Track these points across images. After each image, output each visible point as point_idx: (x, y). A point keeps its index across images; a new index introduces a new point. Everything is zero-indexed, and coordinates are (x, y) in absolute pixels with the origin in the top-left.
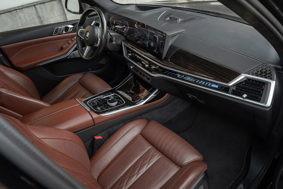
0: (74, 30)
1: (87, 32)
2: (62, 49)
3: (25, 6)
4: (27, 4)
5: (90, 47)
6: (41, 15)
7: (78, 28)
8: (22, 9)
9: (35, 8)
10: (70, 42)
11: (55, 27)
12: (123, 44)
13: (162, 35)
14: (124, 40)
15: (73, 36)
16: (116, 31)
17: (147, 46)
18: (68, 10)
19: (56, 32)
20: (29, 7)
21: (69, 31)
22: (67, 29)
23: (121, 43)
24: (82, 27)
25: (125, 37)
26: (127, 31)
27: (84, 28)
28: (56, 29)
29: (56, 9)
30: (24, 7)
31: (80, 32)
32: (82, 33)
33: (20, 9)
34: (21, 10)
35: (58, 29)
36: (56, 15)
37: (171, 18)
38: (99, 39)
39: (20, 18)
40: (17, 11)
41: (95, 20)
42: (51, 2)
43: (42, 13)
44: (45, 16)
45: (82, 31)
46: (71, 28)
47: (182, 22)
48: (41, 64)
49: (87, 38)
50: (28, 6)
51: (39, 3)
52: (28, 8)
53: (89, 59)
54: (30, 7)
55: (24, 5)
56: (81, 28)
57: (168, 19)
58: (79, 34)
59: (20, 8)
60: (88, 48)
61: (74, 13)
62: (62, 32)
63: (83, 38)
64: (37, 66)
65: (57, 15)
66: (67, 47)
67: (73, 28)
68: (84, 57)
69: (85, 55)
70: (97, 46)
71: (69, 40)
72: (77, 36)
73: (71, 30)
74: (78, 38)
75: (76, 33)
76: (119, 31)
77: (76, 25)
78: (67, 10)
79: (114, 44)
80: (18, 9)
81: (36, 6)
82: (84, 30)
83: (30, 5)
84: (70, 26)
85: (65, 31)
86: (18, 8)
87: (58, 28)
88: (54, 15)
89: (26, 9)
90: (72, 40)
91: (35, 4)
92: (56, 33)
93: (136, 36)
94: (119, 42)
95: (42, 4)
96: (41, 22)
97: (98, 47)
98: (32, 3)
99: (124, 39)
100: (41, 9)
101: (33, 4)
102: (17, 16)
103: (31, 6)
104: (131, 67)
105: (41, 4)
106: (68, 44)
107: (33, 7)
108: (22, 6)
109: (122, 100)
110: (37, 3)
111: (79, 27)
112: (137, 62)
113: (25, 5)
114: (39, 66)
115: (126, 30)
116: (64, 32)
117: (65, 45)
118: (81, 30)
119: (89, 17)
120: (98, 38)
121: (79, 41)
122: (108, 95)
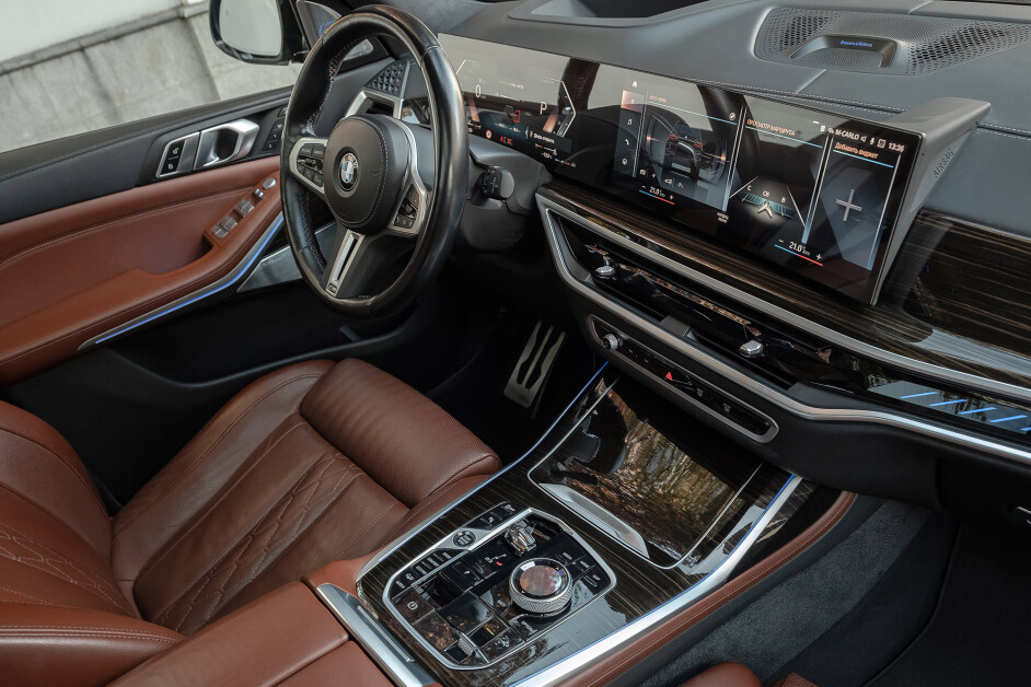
0: (267, 144)
1: (344, 152)
2: (205, 246)
3: (45, 56)
4: (52, 47)
5: (361, 238)
6: (110, 85)
7: (289, 133)
8: (31, 66)
9: (87, 58)
10: (248, 207)
11: (165, 138)
12: (546, 205)
13: (873, 149)
14: (545, 185)
15: (259, 178)
16: (489, 135)
17: (723, 218)
18: (226, 49)
19: (173, 160)
20: (58, 57)
21: (236, 151)
22: (226, 141)
23: (534, 202)
24: (309, 129)
25: (550, 165)
26: (561, 133)
27: (319, 135)
28: (173, 147)
29: (172, 57)
30: (39, 57)
31: (300, 157)
32: (311, 161)
33: (23, 68)
34: (28, 70)
35: (180, 144)
36: (172, 83)
37: (834, 41)
38: (423, 193)
39: (26, 105)
40: (14, 75)
41: (368, 85)
42: (148, 32)
43: (116, 78)
44: (126, 91)
45: (313, 147)
46: (247, 137)
47: (923, 56)
48: (100, 339)
49: (347, 186)
50: (57, 54)
51: (102, 37)
52: (57, 61)
53: (364, 307)
54: (66, 59)
55: (39, 51)
56: (307, 135)
57: (819, 44)
58: (294, 169)
59: (24, 63)
60: (349, 245)
61: (258, 59)
62: (204, 159)
63: (322, 190)
64: (82, 350)
65: (178, 83)
66: (234, 234)
67: (259, 134)
68: (330, 295)
69: (338, 284)
70: (414, 230)
71: (239, 199)
72: (287, 175)
73: (249, 145)
74: (291, 189)
75: (276, 160)
76: (510, 135)
77: (273, 117)
78: (220, 47)
79: (498, 211)
80: (17, 69)
81: (91, 52)
82: (324, 142)
83: (64, 50)
84: (244, 127)
85: (219, 153)
86: (15, 65)
87: (183, 142)
88: (164, 82)
89: (49, 65)
90: (256, 199)
91: (84, 43)
92: (171, 166)
93: (631, 162)
94: (522, 200)
95: (113, 43)
96: (115, 114)
97: (415, 238)
98: (73, 40)
99: (546, 177)
100: (111, 62)
101: (75, 46)
102: (14, 98)
103: (68, 53)
104: (613, 342)
105: (108, 40)
106: (238, 216)
107: (78, 57)
108: (33, 55)
109: (591, 560)
110: (92, 40)
111: (295, 130)
112: (660, 319)
113: (45, 50)
114: (94, 348)
115: (556, 128)
116: (214, 160)
117: (221, 226)
118: (306, 146)
119: (340, 73)
120: (412, 188)
121: (296, 205)
122: (497, 523)
